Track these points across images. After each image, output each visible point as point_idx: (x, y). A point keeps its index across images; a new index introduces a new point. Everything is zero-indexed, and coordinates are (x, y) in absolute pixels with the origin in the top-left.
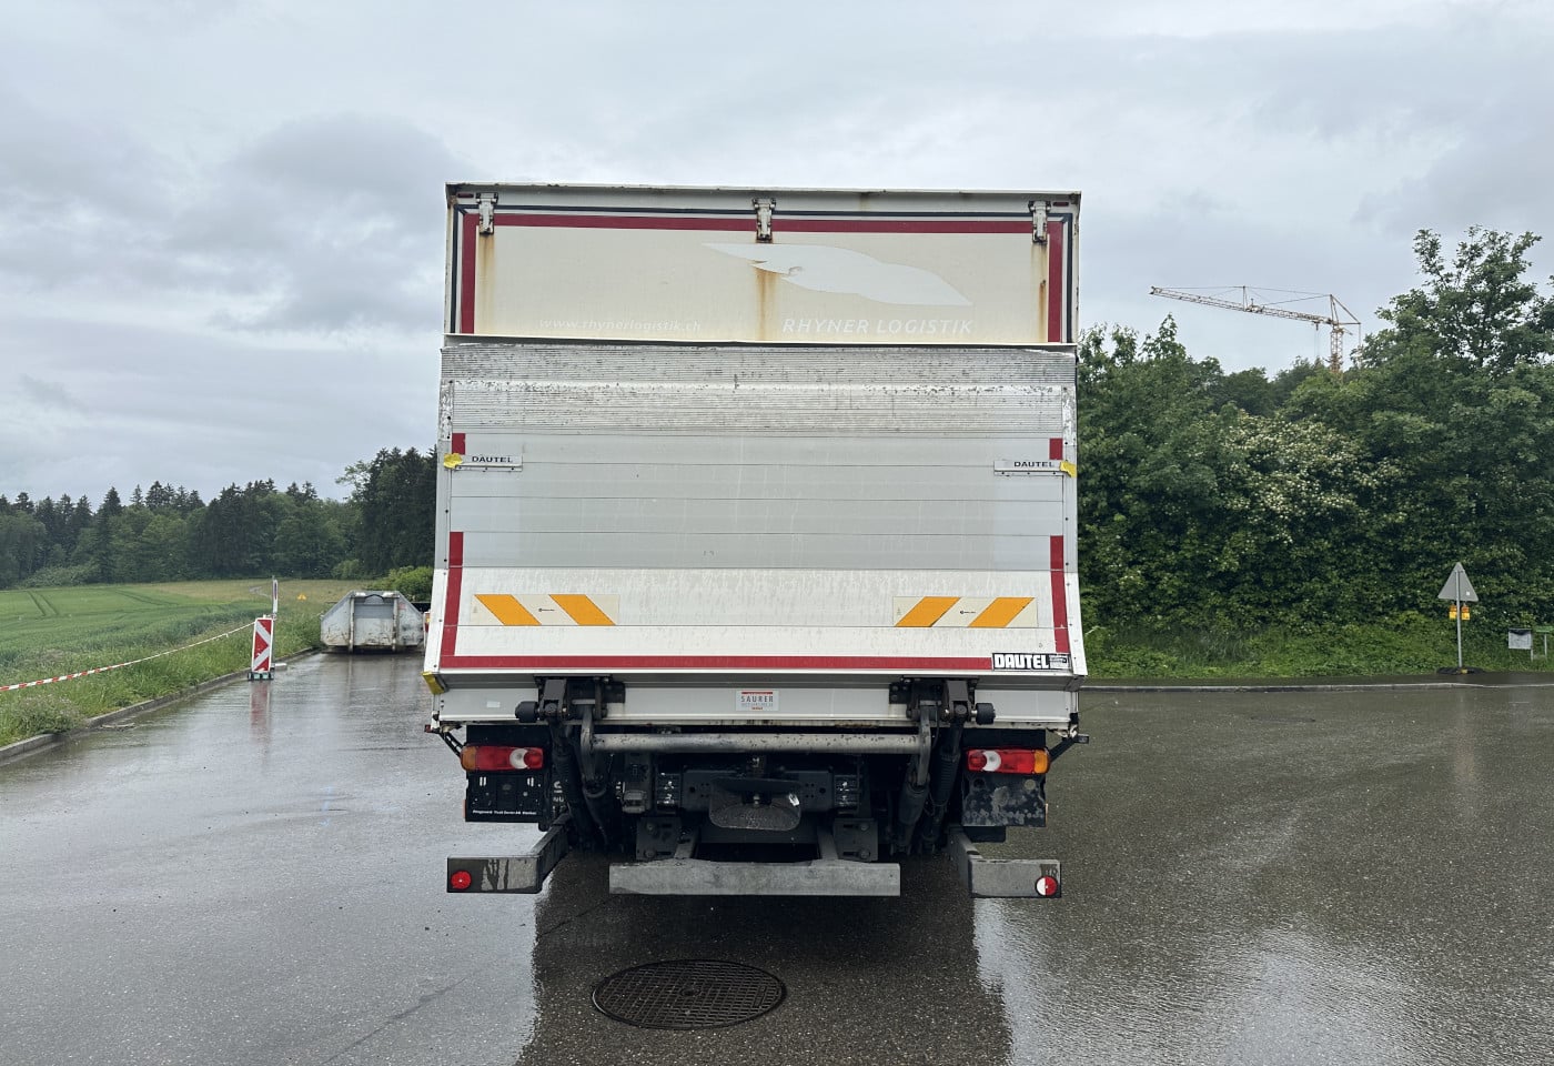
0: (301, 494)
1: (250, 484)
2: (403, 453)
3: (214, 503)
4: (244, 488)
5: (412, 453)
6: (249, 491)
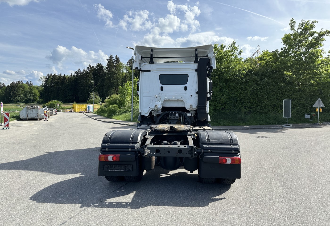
0: (29, 84)
1: (17, 82)
2: (53, 75)
3: (8, 86)
4: (16, 82)
5: (55, 74)
6: (16, 83)
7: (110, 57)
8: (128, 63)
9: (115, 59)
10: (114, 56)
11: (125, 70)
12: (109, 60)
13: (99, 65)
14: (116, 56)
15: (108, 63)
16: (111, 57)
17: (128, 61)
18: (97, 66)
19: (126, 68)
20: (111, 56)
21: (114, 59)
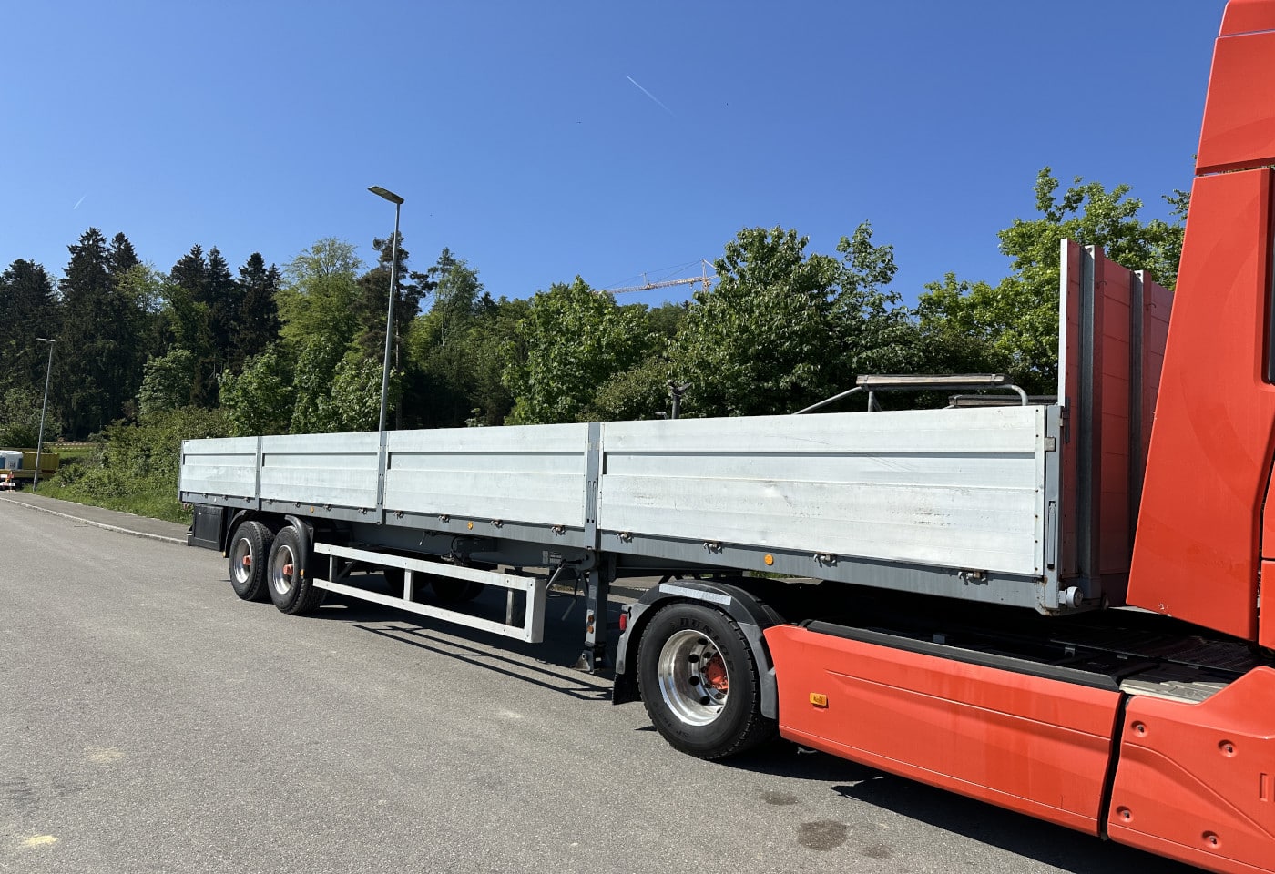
7: (88, 237)
8: (176, 269)
9: (109, 245)
10: (109, 236)
11: (160, 300)
12: (81, 251)
13: (22, 268)
14: (120, 238)
15: (74, 260)
16: (91, 236)
17: (175, 264)
18: (10, 270)
19: (168, 292)
20: (93, 233)
21: (107, 245)
